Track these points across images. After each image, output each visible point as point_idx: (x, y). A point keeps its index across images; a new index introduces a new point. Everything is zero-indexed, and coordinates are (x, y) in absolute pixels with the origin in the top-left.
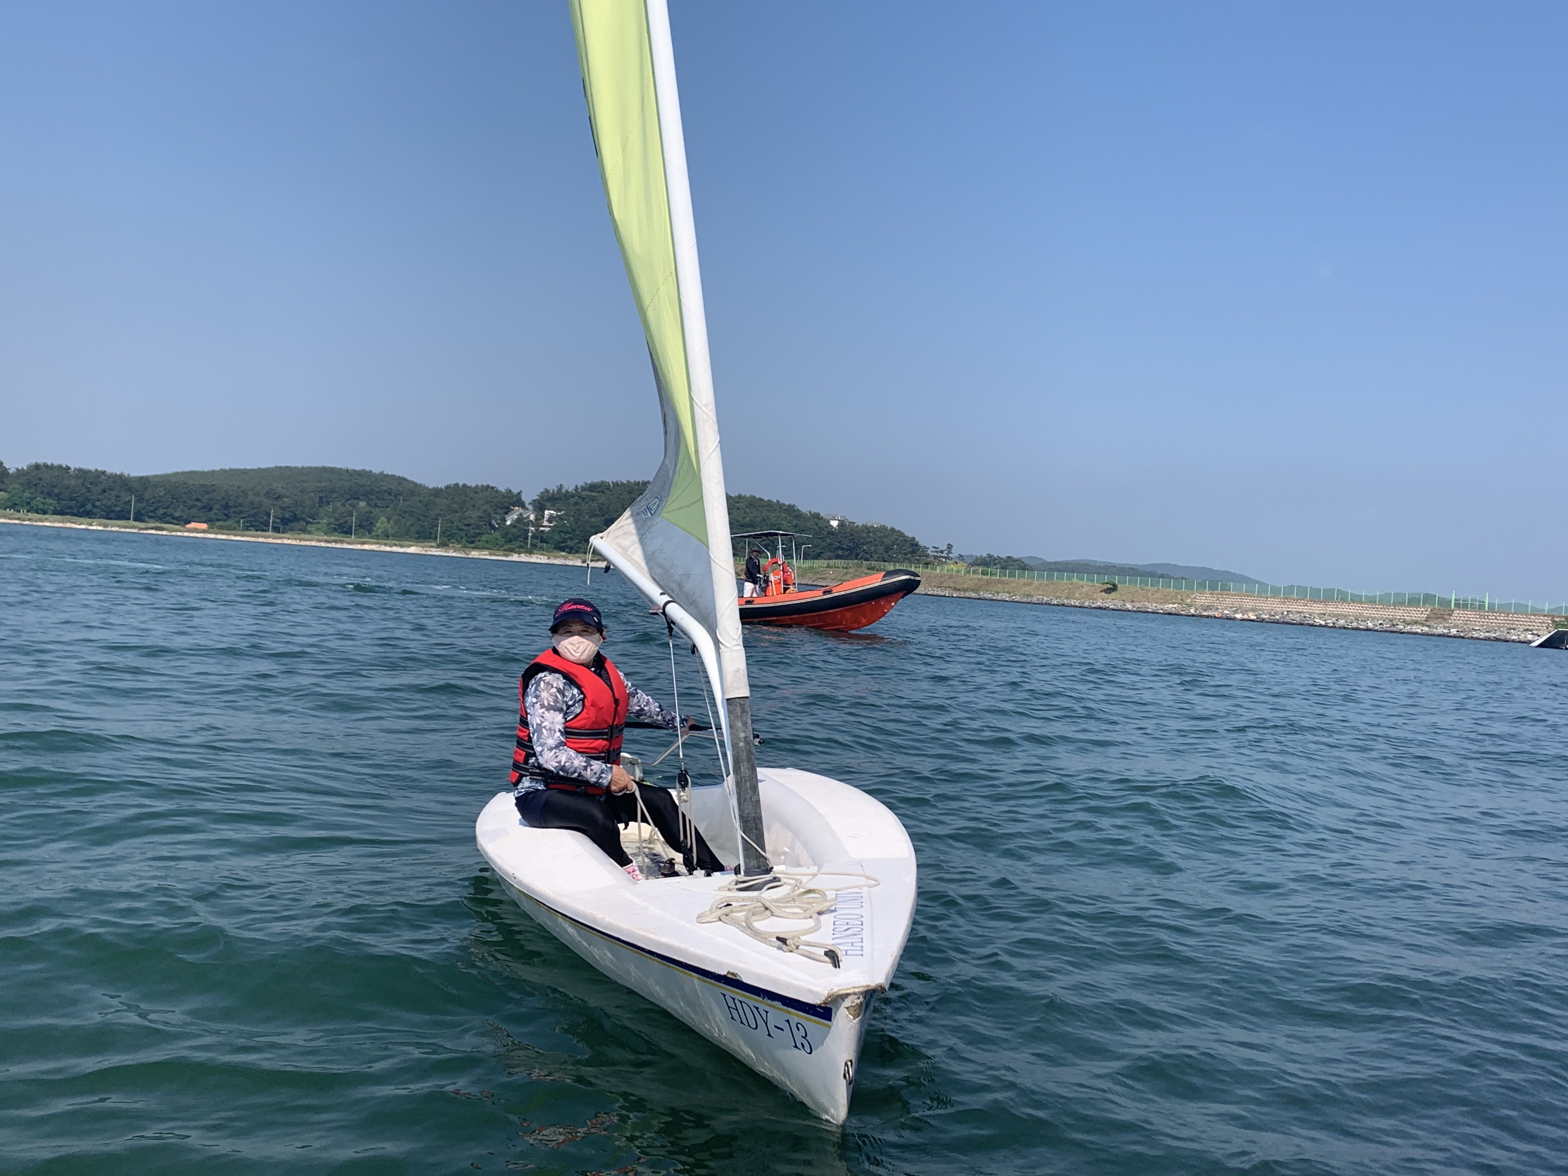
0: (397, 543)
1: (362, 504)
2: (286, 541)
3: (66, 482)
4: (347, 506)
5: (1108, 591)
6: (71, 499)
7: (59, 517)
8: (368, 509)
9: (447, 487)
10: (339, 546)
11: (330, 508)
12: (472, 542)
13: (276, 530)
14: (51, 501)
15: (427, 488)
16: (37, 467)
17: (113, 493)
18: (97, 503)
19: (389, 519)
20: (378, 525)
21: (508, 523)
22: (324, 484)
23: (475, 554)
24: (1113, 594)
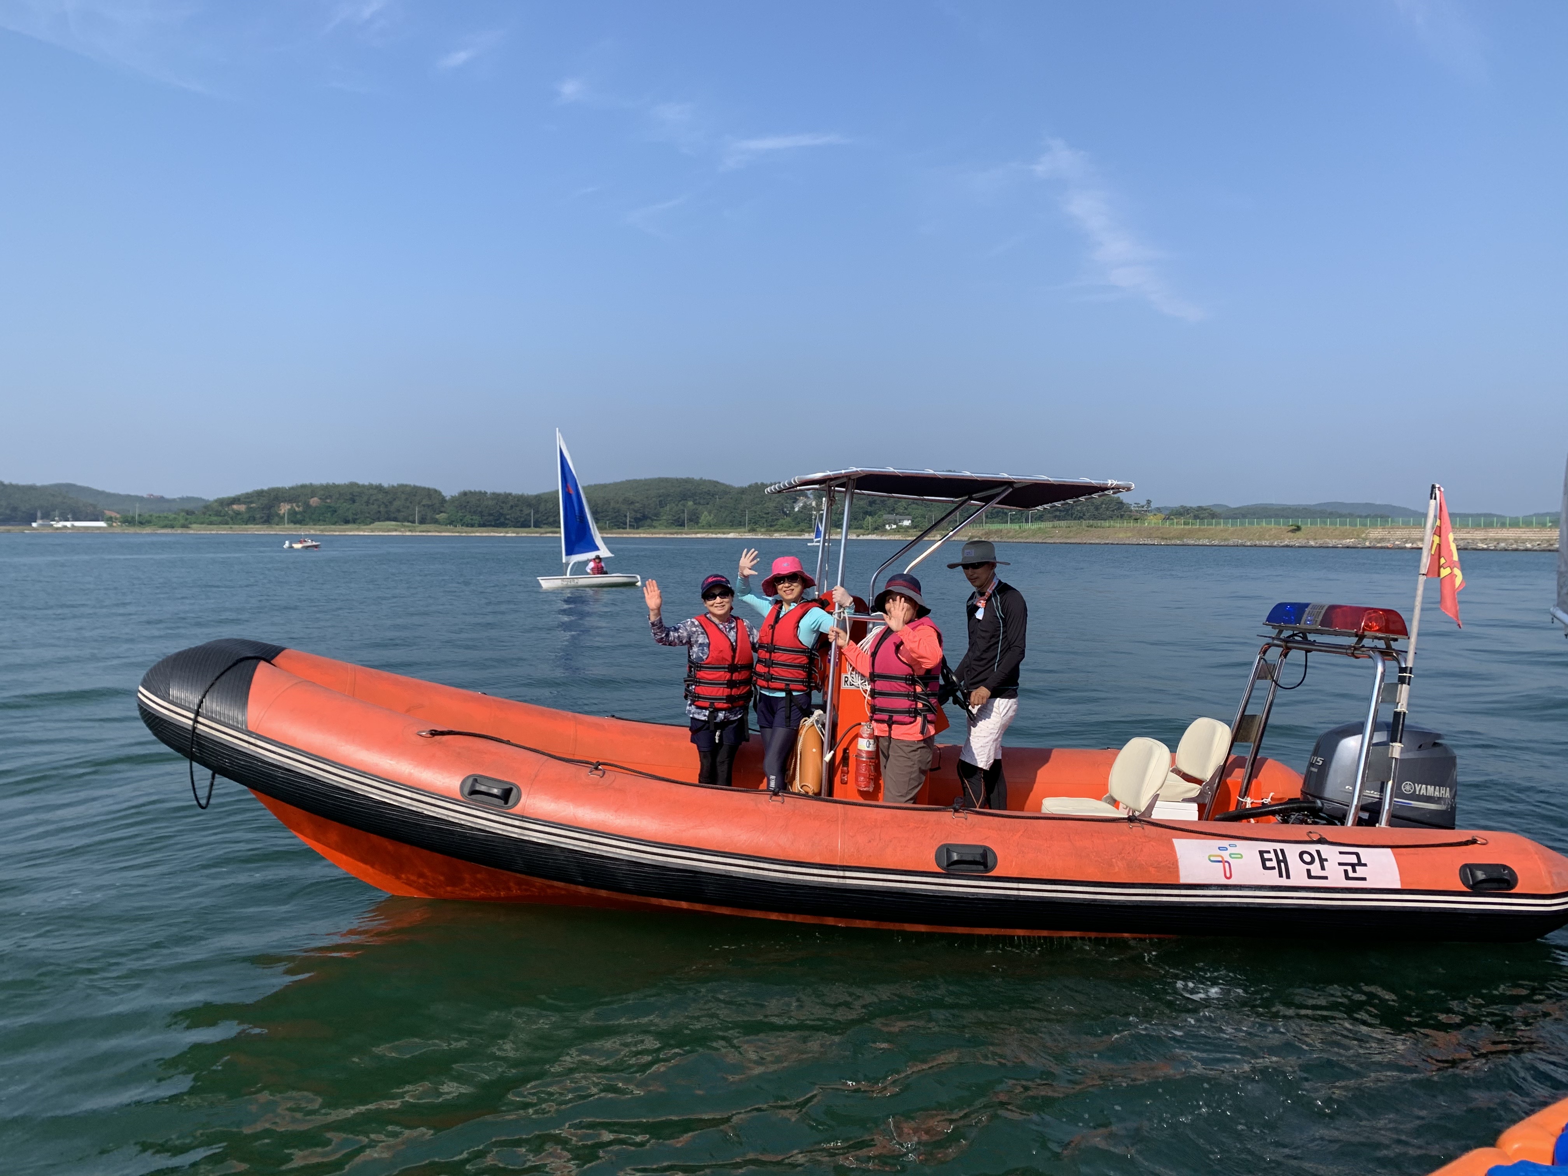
0: (719, 530)
1: (690, 503)
2: (642, 535)
3: (485, 503)
4: (679, 505)
5: (1293, 531)
6: (490, 515)
7: (484, 528)
8: (695, 507)
9: (750, 486)
10: (679, 536)
11: (668, 508)
12: (771, 526)
13: (632, 527)
14: (477, 517)
15: (735, 488)
16: (465, 494)
17: (518, 509)
18: (508, 517)
19: (710, 513)
20: (702, 518)
21: (796, 509)
22: (662, 491)
23: (777, 535)
24: (1298, 533)
